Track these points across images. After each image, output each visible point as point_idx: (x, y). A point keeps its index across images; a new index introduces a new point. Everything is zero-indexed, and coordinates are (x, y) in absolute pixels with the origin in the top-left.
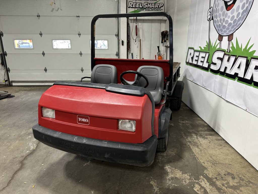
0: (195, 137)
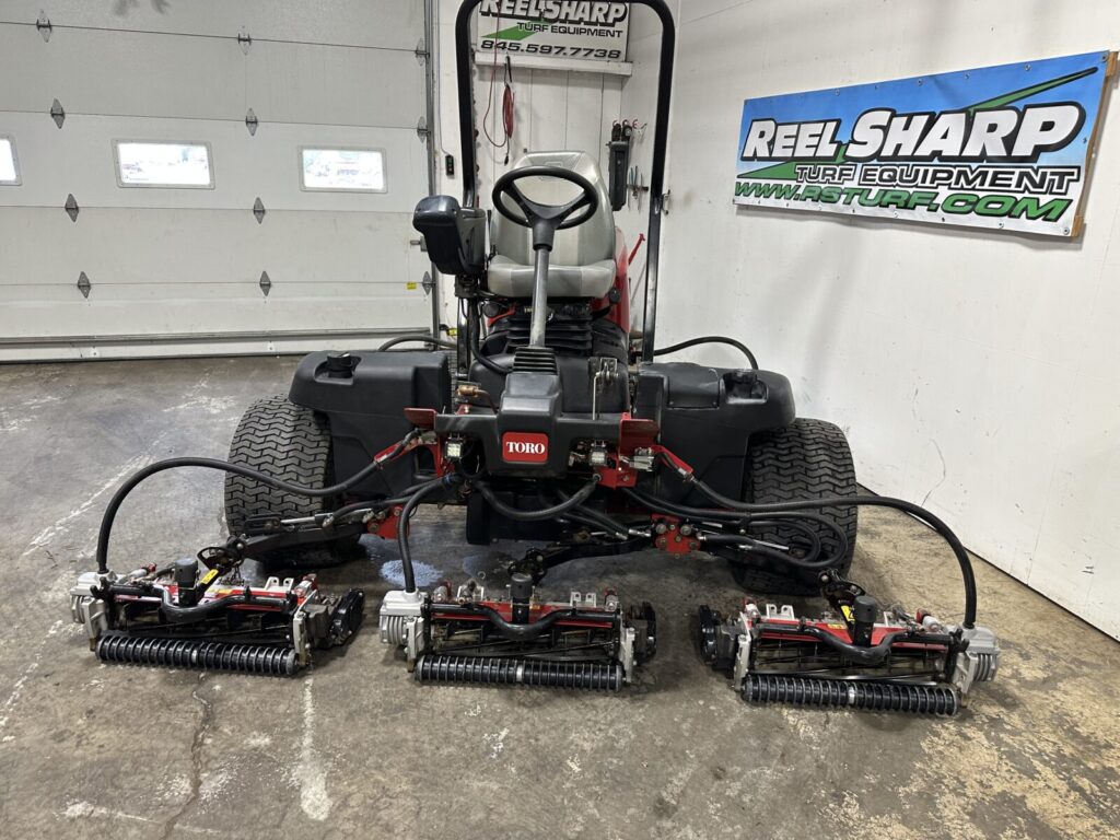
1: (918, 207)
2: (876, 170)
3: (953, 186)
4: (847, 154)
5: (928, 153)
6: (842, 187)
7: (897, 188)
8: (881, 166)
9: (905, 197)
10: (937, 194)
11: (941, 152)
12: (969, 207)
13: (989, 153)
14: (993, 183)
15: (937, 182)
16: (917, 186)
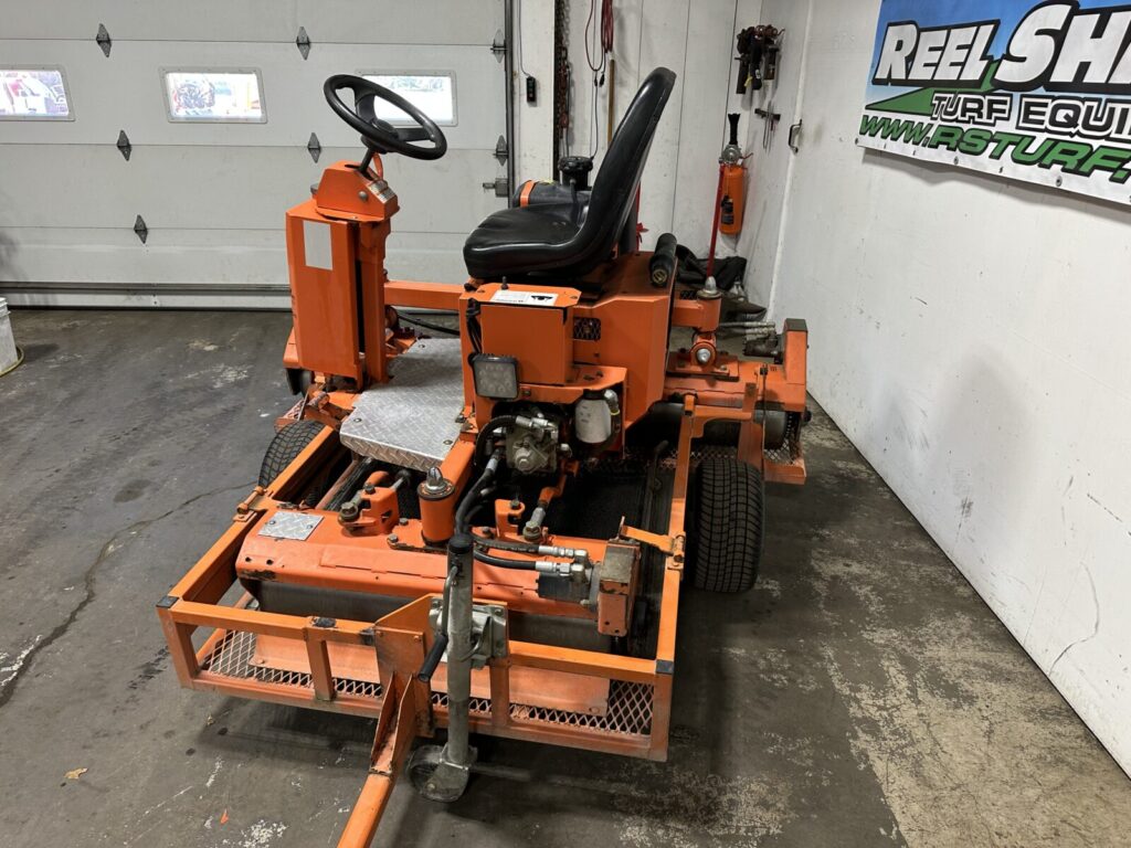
0: (904, 684)
1: (1096, 172)
4: (997, 77)
5: (1127, 83)
7: (1075, 138)
16: (1106, 137)
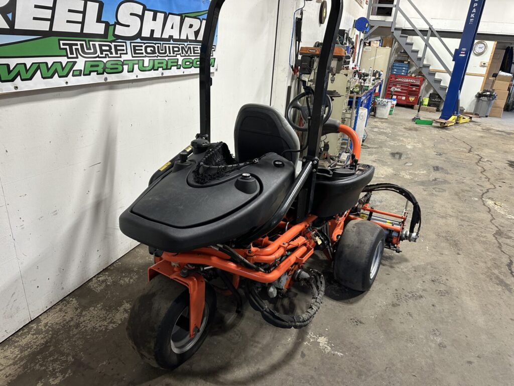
1: (172, 67)
2: (142, 46)
3: (182, 55)
4: (115, 33)
5: (167, 37)
6: (122, 59)
7: (159, 58)
8: (144, 43)
9: (165, 63)
10: (178, 59)
11: (172, 36)
12: (191, 65)
13: (189, 38)
14: (194, 53)
15: (175, 53)
16: (167, 56)
